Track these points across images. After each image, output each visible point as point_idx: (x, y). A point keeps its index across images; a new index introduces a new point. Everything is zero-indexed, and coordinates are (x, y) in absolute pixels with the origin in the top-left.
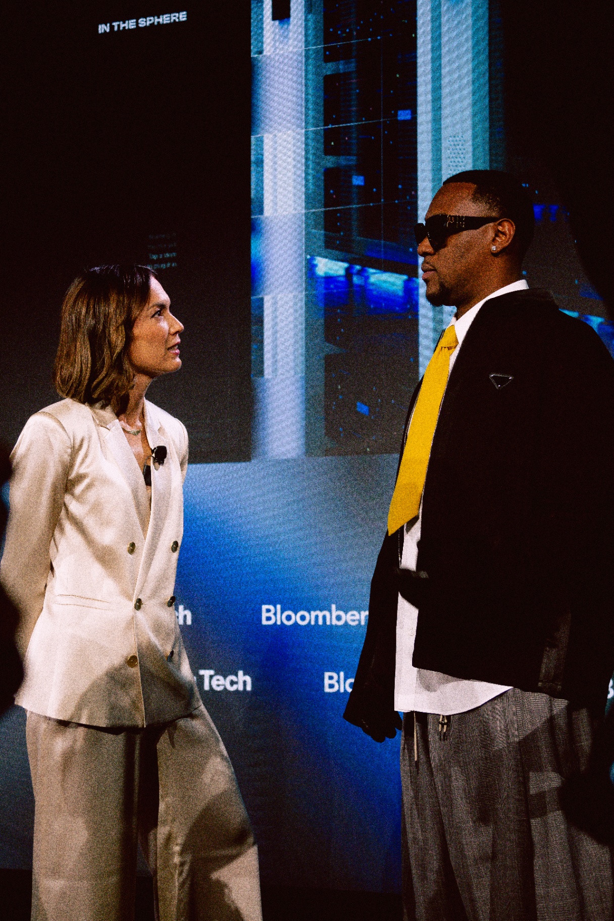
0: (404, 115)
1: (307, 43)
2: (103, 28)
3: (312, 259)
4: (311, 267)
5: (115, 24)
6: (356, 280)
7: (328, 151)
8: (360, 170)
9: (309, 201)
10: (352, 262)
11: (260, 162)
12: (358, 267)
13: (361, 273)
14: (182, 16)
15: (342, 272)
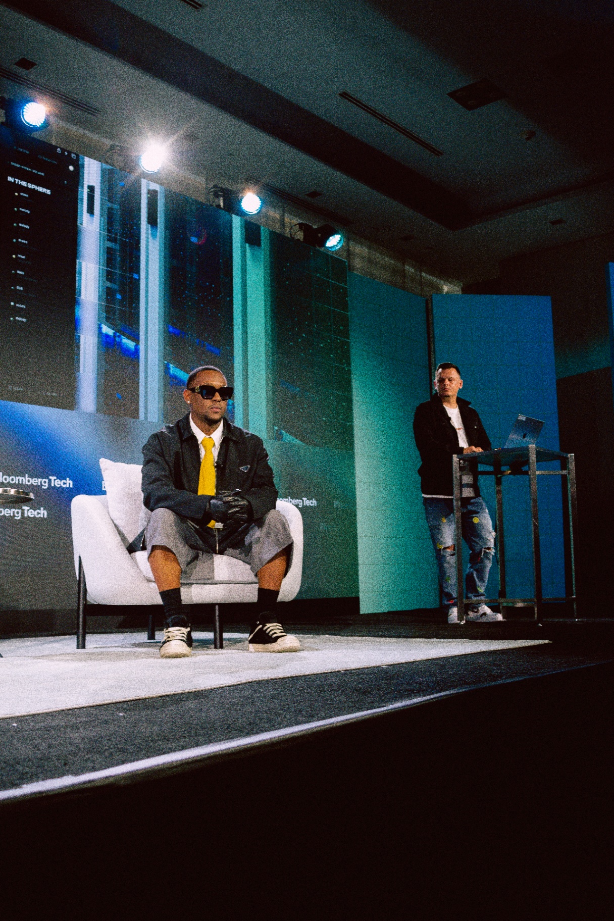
2: (10, 179)
4: (100, 328)
5: (17, 180)
6: (117, 339)
8: (121, 292)
11: (80, 274)
13: (119, 336)
14: (48, 192)
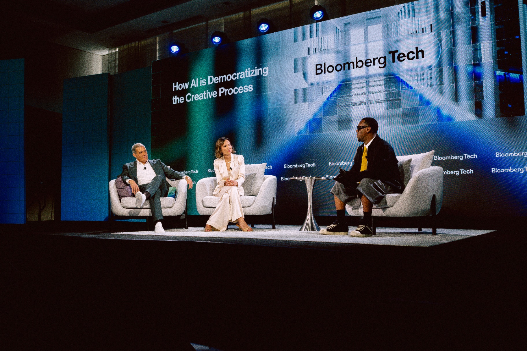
0: (517, 37)
1: (491, 21)
3: (495, 71)
4: (495, 73)
7: (498, 46)
9: (494, 58)
10: (506, 72)
12: (507, 73)
15: (503, 74)
